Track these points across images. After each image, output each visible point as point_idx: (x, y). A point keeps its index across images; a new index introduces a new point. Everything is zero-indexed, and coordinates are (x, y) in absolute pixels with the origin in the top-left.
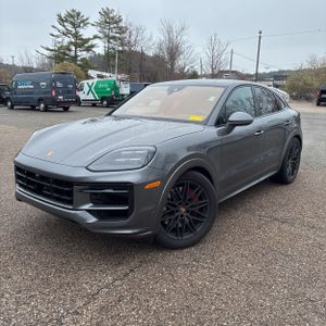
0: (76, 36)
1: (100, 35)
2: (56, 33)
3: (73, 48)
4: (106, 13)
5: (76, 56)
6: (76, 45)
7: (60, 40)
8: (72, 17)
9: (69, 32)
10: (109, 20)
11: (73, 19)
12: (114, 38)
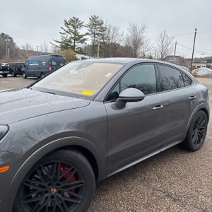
0: (75, 33)
1: (90, 33)
2: (63, 32)
3: (73, 41)
4: (93, 19)
5: (75, 46)
6: (75, 39)
7: (65, 36)
8: (73, 21)
9: (71, 31)
10: (96, 23)
11: (74, 23)
12: (98, 34)
